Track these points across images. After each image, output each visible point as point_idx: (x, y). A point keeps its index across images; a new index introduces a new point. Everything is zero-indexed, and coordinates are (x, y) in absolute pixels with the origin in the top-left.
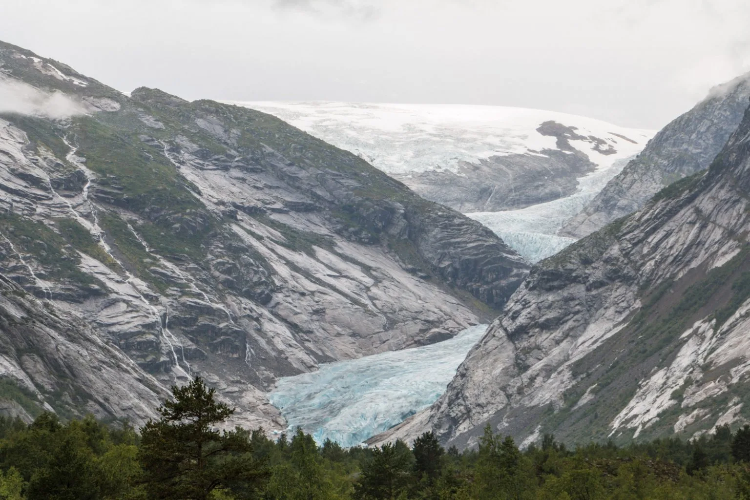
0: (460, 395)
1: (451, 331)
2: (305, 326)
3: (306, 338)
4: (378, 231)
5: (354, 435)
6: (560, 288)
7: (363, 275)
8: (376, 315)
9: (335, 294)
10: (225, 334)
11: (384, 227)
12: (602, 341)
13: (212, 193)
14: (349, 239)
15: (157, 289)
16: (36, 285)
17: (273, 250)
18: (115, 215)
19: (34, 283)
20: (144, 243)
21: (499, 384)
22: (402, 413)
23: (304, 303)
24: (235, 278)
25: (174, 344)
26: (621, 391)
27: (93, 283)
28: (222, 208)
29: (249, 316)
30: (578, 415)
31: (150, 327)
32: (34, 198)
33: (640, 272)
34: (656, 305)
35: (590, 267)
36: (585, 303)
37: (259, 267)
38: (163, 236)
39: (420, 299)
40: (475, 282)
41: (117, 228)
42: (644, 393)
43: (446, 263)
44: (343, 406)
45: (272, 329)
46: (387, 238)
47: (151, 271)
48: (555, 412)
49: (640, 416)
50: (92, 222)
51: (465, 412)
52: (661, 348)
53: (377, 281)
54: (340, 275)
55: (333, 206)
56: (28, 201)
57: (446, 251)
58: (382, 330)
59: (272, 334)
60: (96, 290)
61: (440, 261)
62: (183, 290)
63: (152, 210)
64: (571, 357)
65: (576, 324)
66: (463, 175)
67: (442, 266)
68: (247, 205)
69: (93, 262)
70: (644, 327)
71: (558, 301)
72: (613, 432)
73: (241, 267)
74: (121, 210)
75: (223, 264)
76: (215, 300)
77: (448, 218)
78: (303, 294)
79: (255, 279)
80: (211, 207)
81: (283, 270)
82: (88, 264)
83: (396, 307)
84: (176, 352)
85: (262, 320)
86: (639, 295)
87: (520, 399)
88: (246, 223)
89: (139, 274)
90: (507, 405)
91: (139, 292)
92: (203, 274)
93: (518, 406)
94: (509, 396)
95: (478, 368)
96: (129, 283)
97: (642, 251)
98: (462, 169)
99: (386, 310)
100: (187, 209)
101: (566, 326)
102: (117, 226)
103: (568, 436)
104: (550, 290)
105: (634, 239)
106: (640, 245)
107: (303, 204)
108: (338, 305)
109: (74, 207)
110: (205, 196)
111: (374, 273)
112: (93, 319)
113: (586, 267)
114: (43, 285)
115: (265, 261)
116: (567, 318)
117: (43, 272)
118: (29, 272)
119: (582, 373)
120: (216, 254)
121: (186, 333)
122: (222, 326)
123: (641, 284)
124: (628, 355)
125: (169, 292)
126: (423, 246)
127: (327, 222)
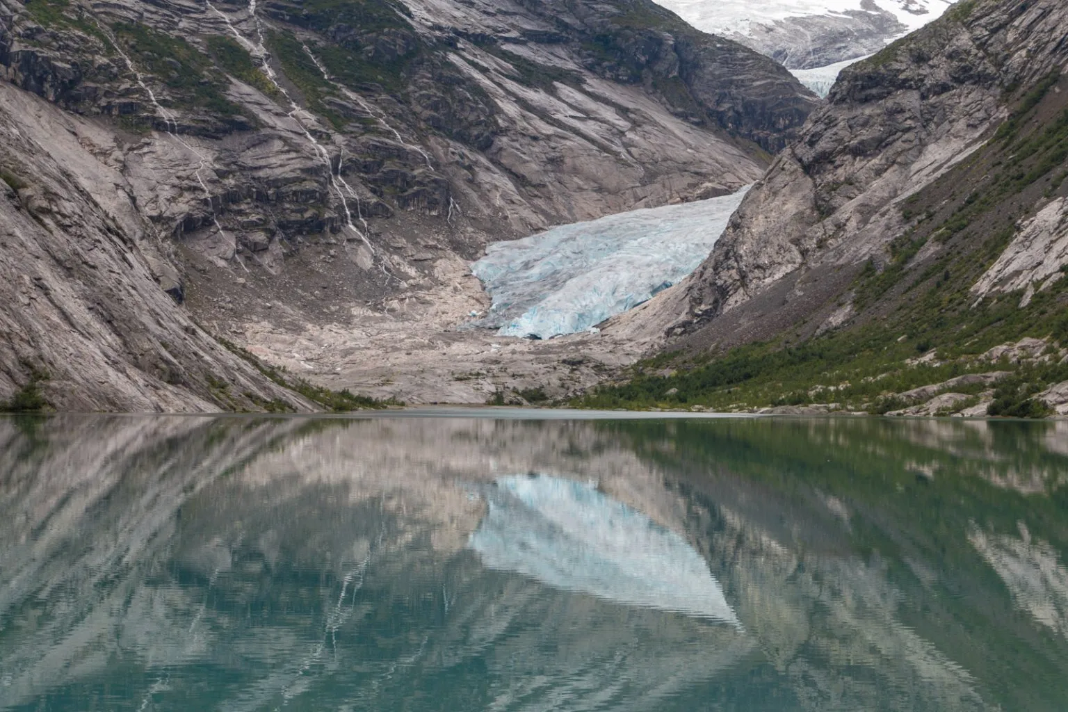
0: (731, 254)
1: (730, 187)
2: (535, 179)
3: (536, 193)
4: (640, 66)
5: (581, 315)
6: (880, 97)
7: (618, 117)
8: (629, 166)
9: (578, 139)
10: (420, 183)
11: (648, 62)
12: (949, 167)
13: (427, 16)
14: (602, 77)
15: (331, 125)
16: (156, 115)
17: (500, 85)
18: (287, 33)
19: (154, 111)
20: (322, 69)
21: (790, 235)
22: (652, 286)
23: (536, 149)
24: (444, 115)
25: (347, 195)
26: (986, 237)
27: (240, 114)
28: (438, 33)
29: (457, 162)
30: (915, 276)
31: (314, 172)
32: (179, 10)
33: (1004, 68)
34: (1033, 110)
35: (925, 66)
36: (919, 116)
37: (478, 104)
38: (349, 61)
39: (691, 148)
40: (763, 129)
41: (287, 49)
42: (1026, 238)
43: (725, 106)
44: (571, 277)
45: (489, 179)
46: (651, 76)
47: (325, 102)
48: (878, 273)
49: (1025, 272)
50: (256, 42)
51: (737, 277)
52: (1046, 170)
53: (635, 125)
54: (588, 116)
55: (583, 37)
56: (169, 13)
57: (726, 91)
58: (638, 184)
59: (487, 186)
60: (242, 123)
61: (718, 103)
62: (368, 126)
63: (339, 28)
64: (899, 192)
65: (906, 146)
66: (755, 37)
67: (722, 109)
68: (471, 32)
69: (246, 89)
70: (1016, 142)
71: (879, 115)
72: (980, 299)
73: (453, 103)
74: (298, 28)
75: (429, 97)
76: (411, 139)
77: (729, 50)
78: (535, 139)
79: (472, 118)
80: (420, 30)
81: (511, 109)
82: (240, 90)
83: (658, 156)
84: (349, 206)
85: (477, 169)
86: (1004, 99)
87: (822, 256)
88: (469, 53)
89: (308, 105)
90: (802, 264)
91: (305, 127)
92: (398, 109)
93: (819, 265)
94: (804, 253)
95: (758, 214)
96: (293, 116)
97: (1006, 39)
98: (753, 31)
99: (645, 159)
100: (385, 27)
101: (890, 151)
102: (288, 46)
103: (901, 308)
104: (866, 100)
105: (992, 24)
106: (1002, 31)
107: (546, 33)
108: (581, 152)
109: (233, 24)
110: (417, 19)
111: (632, 116)
112: (233, 160)
113: (919, 67)
114: (164, 113)
115: (487, 97)
116: (891, 139)
117: (168, 98)
118: (149, 96)
119: (919, 214)
120: (422, 84)
121: (365, 182)
122: (416, 172)
123: (1006, 84)
124: (993, 184)
125: (348, 128)
126: (697, 85)
127: (575, 56)
